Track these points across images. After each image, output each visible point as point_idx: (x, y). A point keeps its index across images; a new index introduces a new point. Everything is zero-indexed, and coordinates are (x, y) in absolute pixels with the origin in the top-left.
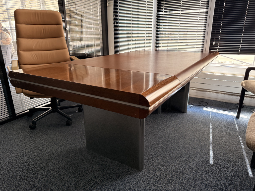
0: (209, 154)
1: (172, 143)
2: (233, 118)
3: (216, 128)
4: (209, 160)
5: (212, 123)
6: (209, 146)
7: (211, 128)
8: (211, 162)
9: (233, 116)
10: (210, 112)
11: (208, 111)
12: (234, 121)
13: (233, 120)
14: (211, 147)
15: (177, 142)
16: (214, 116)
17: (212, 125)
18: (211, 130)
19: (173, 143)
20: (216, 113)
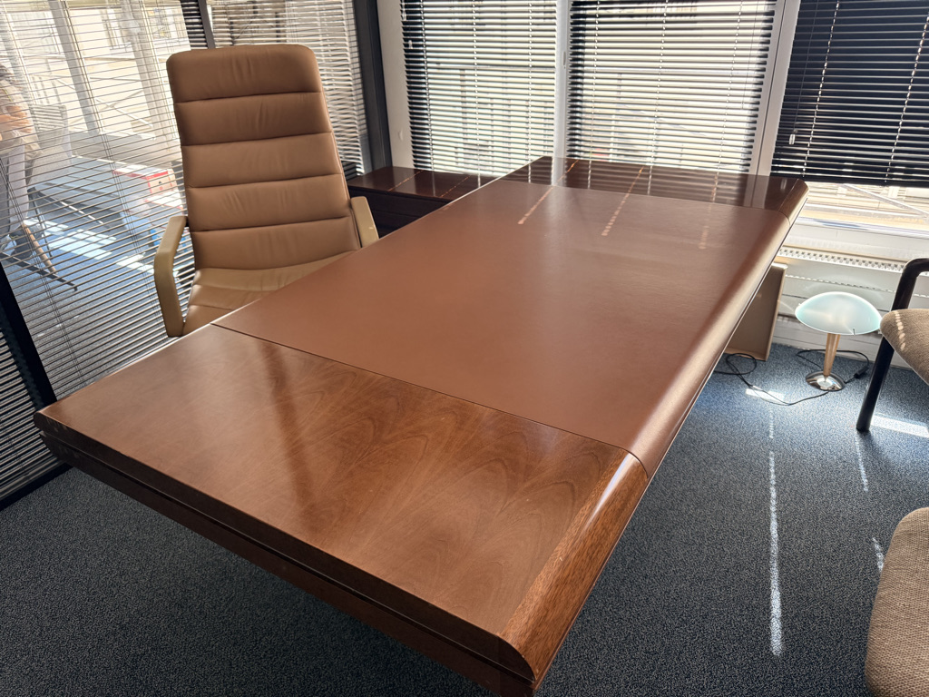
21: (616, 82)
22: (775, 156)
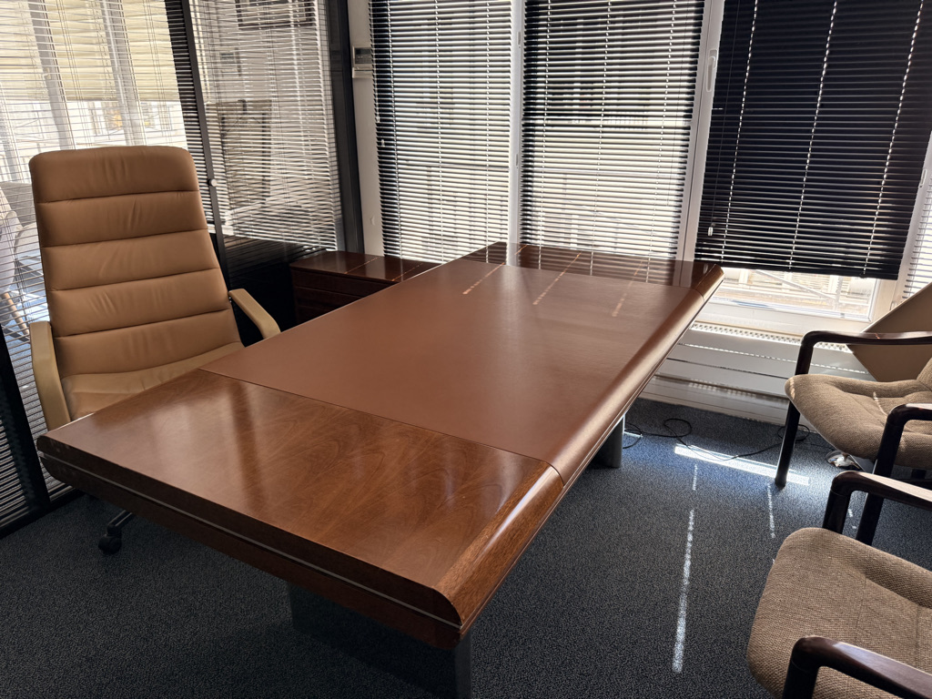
0: (674, 634)
1: (564, 595)
2: (766, 488)
3: (708, 528)
4: (672, 655)
5: (696, 510)
6: (677, 604)
7: (691, 528)
8: (677, 664)
9: (766, 477)
10: (695, 461)
11: (688, 459)
12: (767, 499)
13: (765, 494)
14: (683, 604)
15: (581, 591)
16: (705, 479)
17: (695, 518)
18: (690, 538)
19: (568, 595)
20: (713, 467)
21: (562, 181)
22: (697, 245)
